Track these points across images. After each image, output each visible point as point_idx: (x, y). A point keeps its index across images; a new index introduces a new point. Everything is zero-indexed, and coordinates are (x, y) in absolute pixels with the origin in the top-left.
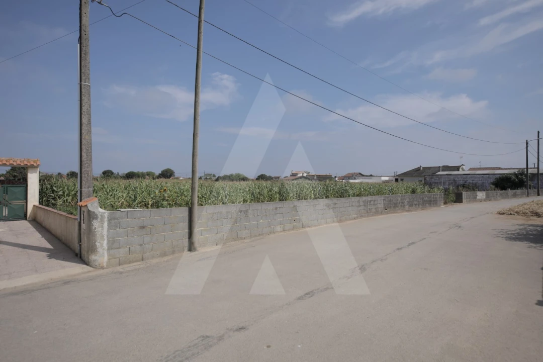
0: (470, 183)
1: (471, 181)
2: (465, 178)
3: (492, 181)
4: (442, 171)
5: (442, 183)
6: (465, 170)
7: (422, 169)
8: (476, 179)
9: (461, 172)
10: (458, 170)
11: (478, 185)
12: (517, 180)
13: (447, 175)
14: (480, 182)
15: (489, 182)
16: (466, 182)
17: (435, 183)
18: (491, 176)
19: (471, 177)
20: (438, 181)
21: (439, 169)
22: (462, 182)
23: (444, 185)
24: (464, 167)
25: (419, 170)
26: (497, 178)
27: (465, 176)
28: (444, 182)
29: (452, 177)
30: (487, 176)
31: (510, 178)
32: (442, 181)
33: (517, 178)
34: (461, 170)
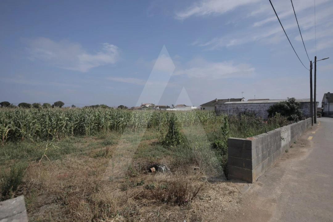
0: (249, 111)
1: (250, 109)
2: (246, 106)
3: (267, 109)
4: (230, 101)
5: (228, 111)
6: (245, 101)
7: (217, 101)
8: (254, 107)
9: (242, 102)
10: (241, 101)
11: (256, 112)
12: (289, 108)
13: (232, 104)
14: (257, 110)
15: (265, 110)
16: (246, 110)
17: (223, 110)
18: (266, 105)
19: (250, 106)
20: (225, 109)
21: (228, 100)
22: (243, 109)
23: (229, 112)
24: (244, 99)
25: (216, 101)
26: (272, 106)
27: (245, 105)
28: (229, 110)
29: (236, 106)
30: (263, 104)
31: (283, 106)
32: (228, 109)
33: (289, 106)
34: (242, 100)
